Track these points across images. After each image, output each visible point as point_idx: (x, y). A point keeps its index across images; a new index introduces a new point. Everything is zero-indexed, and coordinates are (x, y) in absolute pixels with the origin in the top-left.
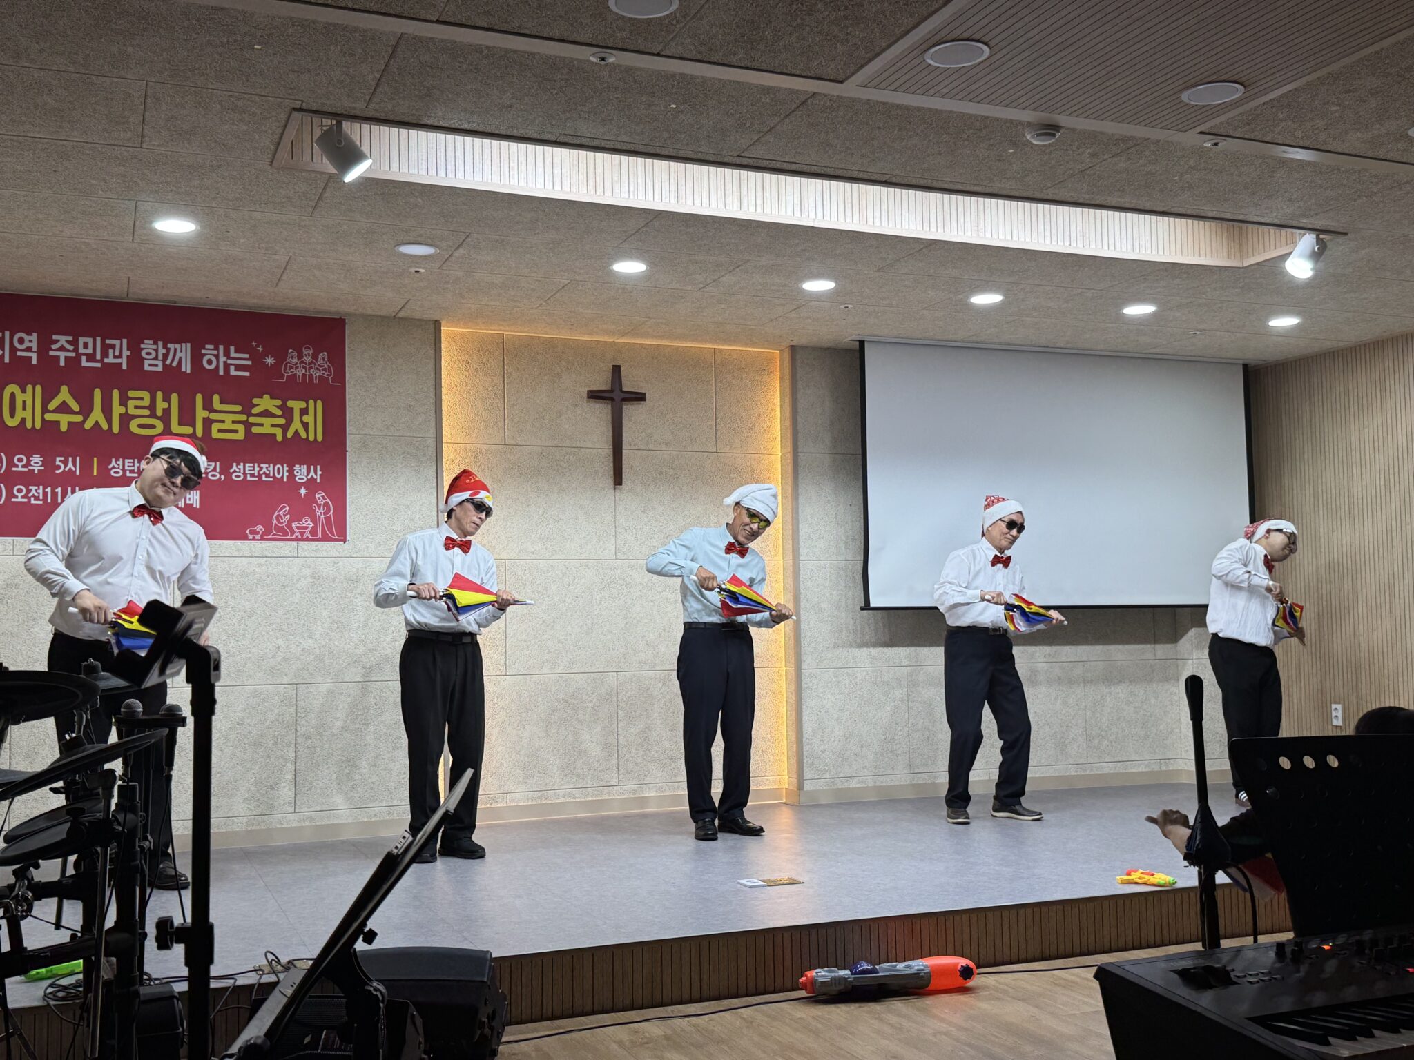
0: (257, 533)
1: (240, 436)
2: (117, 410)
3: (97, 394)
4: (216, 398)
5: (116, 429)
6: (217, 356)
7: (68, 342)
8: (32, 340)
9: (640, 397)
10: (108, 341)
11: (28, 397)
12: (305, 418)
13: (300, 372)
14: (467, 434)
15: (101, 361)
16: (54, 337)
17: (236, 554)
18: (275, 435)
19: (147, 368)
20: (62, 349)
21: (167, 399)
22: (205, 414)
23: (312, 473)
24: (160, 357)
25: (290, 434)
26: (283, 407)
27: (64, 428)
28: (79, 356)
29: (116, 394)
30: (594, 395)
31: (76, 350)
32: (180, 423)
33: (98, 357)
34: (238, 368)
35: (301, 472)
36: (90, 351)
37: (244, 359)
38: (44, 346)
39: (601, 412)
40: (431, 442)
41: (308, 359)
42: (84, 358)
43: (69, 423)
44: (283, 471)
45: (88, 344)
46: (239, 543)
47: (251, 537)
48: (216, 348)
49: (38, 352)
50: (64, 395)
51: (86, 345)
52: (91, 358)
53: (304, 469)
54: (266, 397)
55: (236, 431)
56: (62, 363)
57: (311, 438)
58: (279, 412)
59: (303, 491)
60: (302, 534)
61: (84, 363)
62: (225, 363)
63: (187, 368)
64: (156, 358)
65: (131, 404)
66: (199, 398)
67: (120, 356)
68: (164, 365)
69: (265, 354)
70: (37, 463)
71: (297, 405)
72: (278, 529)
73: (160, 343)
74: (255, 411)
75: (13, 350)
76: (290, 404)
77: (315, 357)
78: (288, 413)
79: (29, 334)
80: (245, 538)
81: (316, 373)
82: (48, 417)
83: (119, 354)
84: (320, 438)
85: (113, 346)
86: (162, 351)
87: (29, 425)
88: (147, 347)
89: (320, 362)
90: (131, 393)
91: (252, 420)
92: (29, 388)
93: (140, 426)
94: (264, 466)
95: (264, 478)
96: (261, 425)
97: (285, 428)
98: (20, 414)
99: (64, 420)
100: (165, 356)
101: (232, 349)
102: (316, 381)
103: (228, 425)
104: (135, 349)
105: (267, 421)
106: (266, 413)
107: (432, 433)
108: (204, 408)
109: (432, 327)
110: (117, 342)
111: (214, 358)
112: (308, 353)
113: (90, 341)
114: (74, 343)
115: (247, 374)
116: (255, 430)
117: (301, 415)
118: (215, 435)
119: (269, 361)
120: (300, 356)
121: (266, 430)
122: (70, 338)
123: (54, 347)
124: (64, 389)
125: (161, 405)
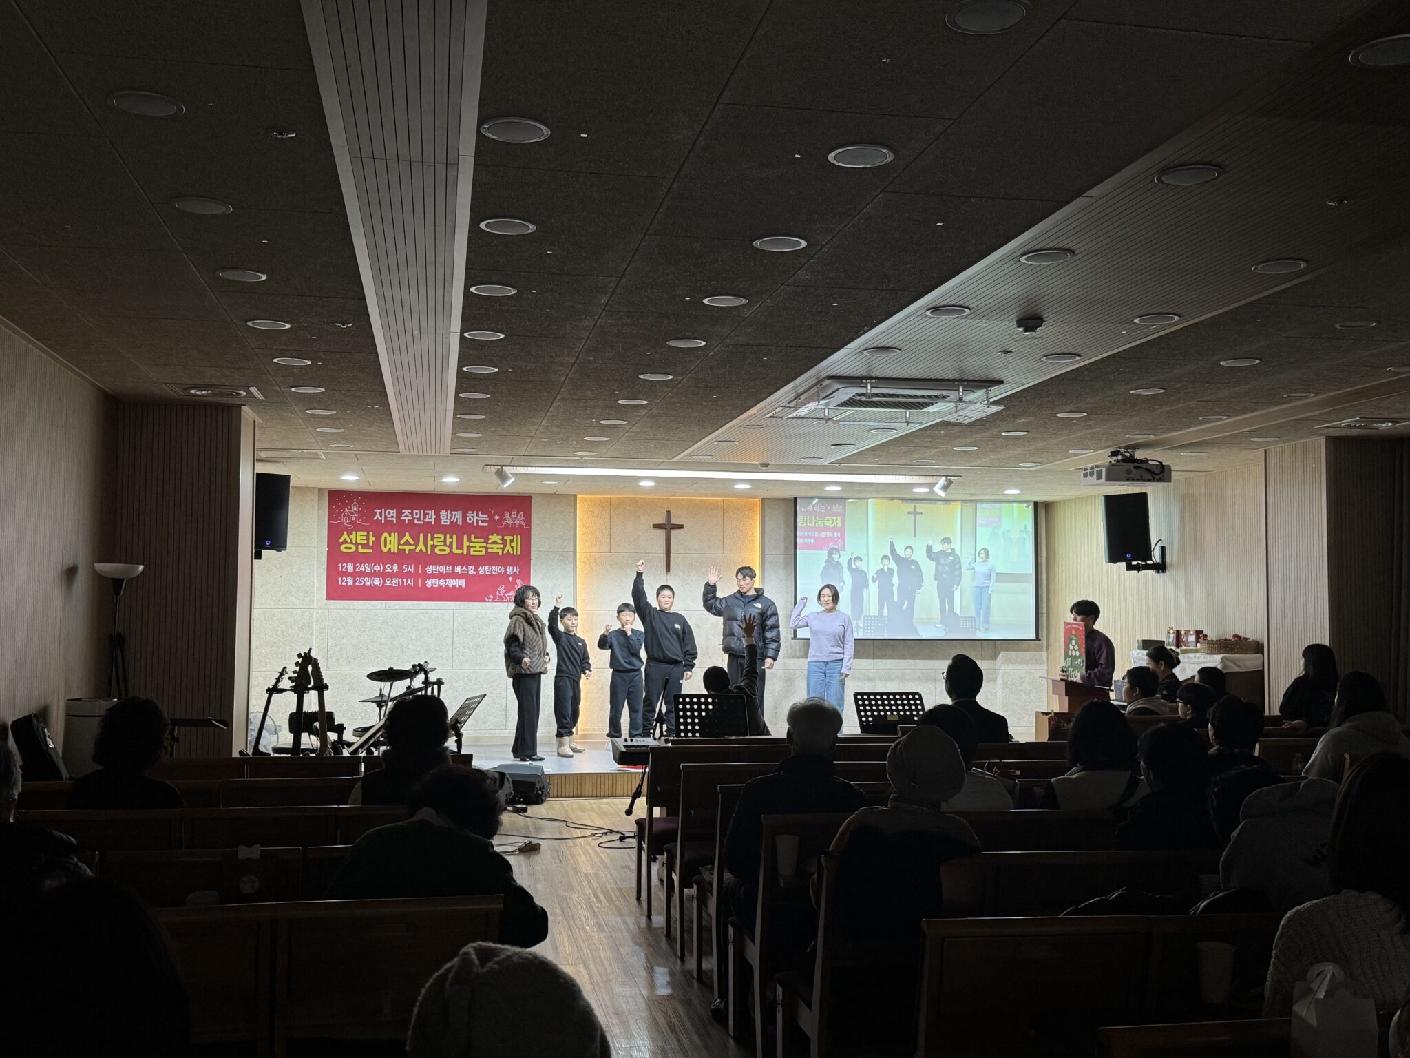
0: (490, 598)
1: (483, 553)
2: (430, 543)
3: (421, 535)
4: (473, 536)
5: (429, 552)
6: (473, 517)
7: (409, 513)
8: (393, 513)
9: (681, 527)
10: (426, 512)
11: (392, 538)
12: (512, 544)
13: (510, 522)
14: (591, 548)
15: (423, 521)
16: (403, 511)
17: (481, 608)
18: (498, 553)
19: (443, 523)
20: (406, 516)
21: (451, 537)
22: (468, 544)
23: (515, 570)
24: (449, 518)
25: (505, 552)
26: (502, 539)
27: (407, 552)
28: (414, 519)
29: (429, 535)
30: (656, 527)
31: (412, 516)
32: (457, 548)
33: (422, 519)
34: (483, 521)
35: (510, 570)
36: (418, 516)
37: (485, 517)
38: (399, 514)
39: (661, 534)
40: (572, 554)
41: (514, 516)
42: (416, 520)
43: (410, 550)
44: (502, 570)
45: (418, 514)
46: (482, 603)
47: (487, 600)
48: (473, 513)
49: (397, 518)
50: (407, 537)
51: (416, 514)
52: (419, 520)
53: (511, 568)
54: (495, 535)
55: (481, 551)
56: (406, 522)
57: (515, 554)
58: (500, 542)
59: (511, 579)
60: (510, 599)
61: (416, 522)
62: (477, 520)
63: (460, 522)
64: (447, 519)
65: (436, 540)
66: (465, 536)
67: (431, 518)
68: (450, 522)
69: (494, 515)
70: (395, 567)
71: (508, 538)
72: (500, 597)
73: (449, 512)
74: (490, 541)
75: (386, 517)
76: (506, 537)
77: (517, 515)
78: (504, 542)
79: (392, 510)
80: (485, 601)
81: (517, 522)
82: (401, 547)
83: (431, 517)
84: (519, 554)
85: (428, 514)
86: (449, 515)
87: (392, 551)
88: (443, 513)
89: (520, 517)
90: (436, 535)
91: (488, 546)
92: (393, 534)
93: (439, 550)
94: (493, 567)
95: (493, 573)
96: (492, 548)
97: (503, 549)
98: (388, 546)
99: (407, 548)
100: (451, 517)
101: (480, 513)
102: (517, 526)
103: (478, 549)
104: (438, 515)
105: (495, 546)
106: (495, 543)
107: (572, 549)
108: (467, 541)
109: (572, 498)
110: (430, 512)
111: (472, 517)
112: (514, 513)
113: (418, 512)
114: (412, 513)
115: (486, 524)
116: (489, 550)
117: (511, 542)
118: (472, 553)
119: (497, 518)
120: (510, 515)
121: (495, 550)
122: (410, 511)
123: (403, 515)
124: (407, 534)
125: (449, 540)
